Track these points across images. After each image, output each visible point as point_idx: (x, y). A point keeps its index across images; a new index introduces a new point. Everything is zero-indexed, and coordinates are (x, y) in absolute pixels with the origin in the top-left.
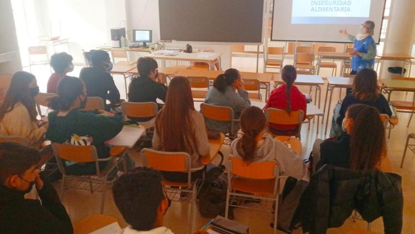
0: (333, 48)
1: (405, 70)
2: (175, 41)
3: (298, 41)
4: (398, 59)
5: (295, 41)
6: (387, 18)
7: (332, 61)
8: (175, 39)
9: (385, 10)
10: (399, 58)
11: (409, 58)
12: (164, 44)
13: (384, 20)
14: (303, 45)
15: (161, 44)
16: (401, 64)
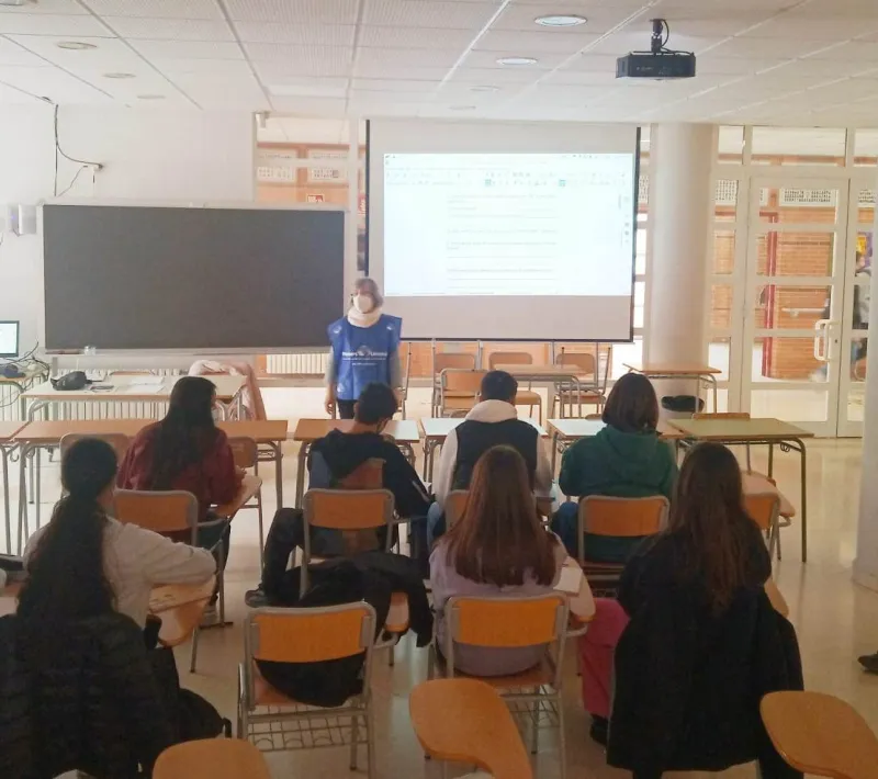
0: (526, 354)
1: (702, 403)
2: (94, 350)
3: (437, 339)
4: (685, 375)
5: (430, 339)
6: (642, 278)
7: (527, 389)
8: (91, 344)
9: (637, 259)
10: (685, 373)
11: (708, 373)
12: (55, 360)
13: (637, 284)
14: (447, 348)
15: (48, 359)
16: (689, 388)
